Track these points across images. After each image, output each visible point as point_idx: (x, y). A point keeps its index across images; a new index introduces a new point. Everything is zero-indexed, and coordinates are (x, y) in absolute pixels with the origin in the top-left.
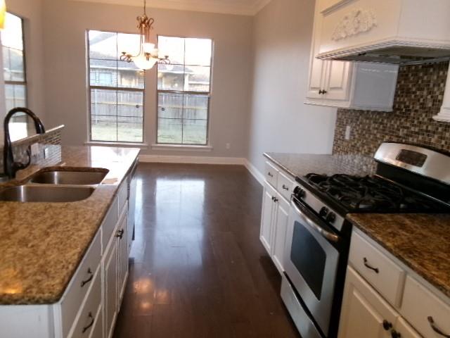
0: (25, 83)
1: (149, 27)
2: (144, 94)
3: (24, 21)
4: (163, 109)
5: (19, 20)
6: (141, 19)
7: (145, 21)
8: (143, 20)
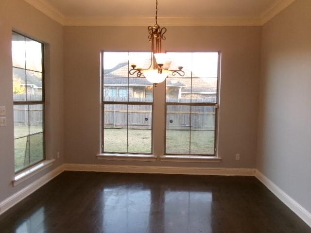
0: (43, 102)
1: (162, 37)
2: (153, 107)
3: (44, 46)
4: (171, 122)
5: (39, 45)
6: (152, 29)
7: (157, 30)
8: (154, 30)
